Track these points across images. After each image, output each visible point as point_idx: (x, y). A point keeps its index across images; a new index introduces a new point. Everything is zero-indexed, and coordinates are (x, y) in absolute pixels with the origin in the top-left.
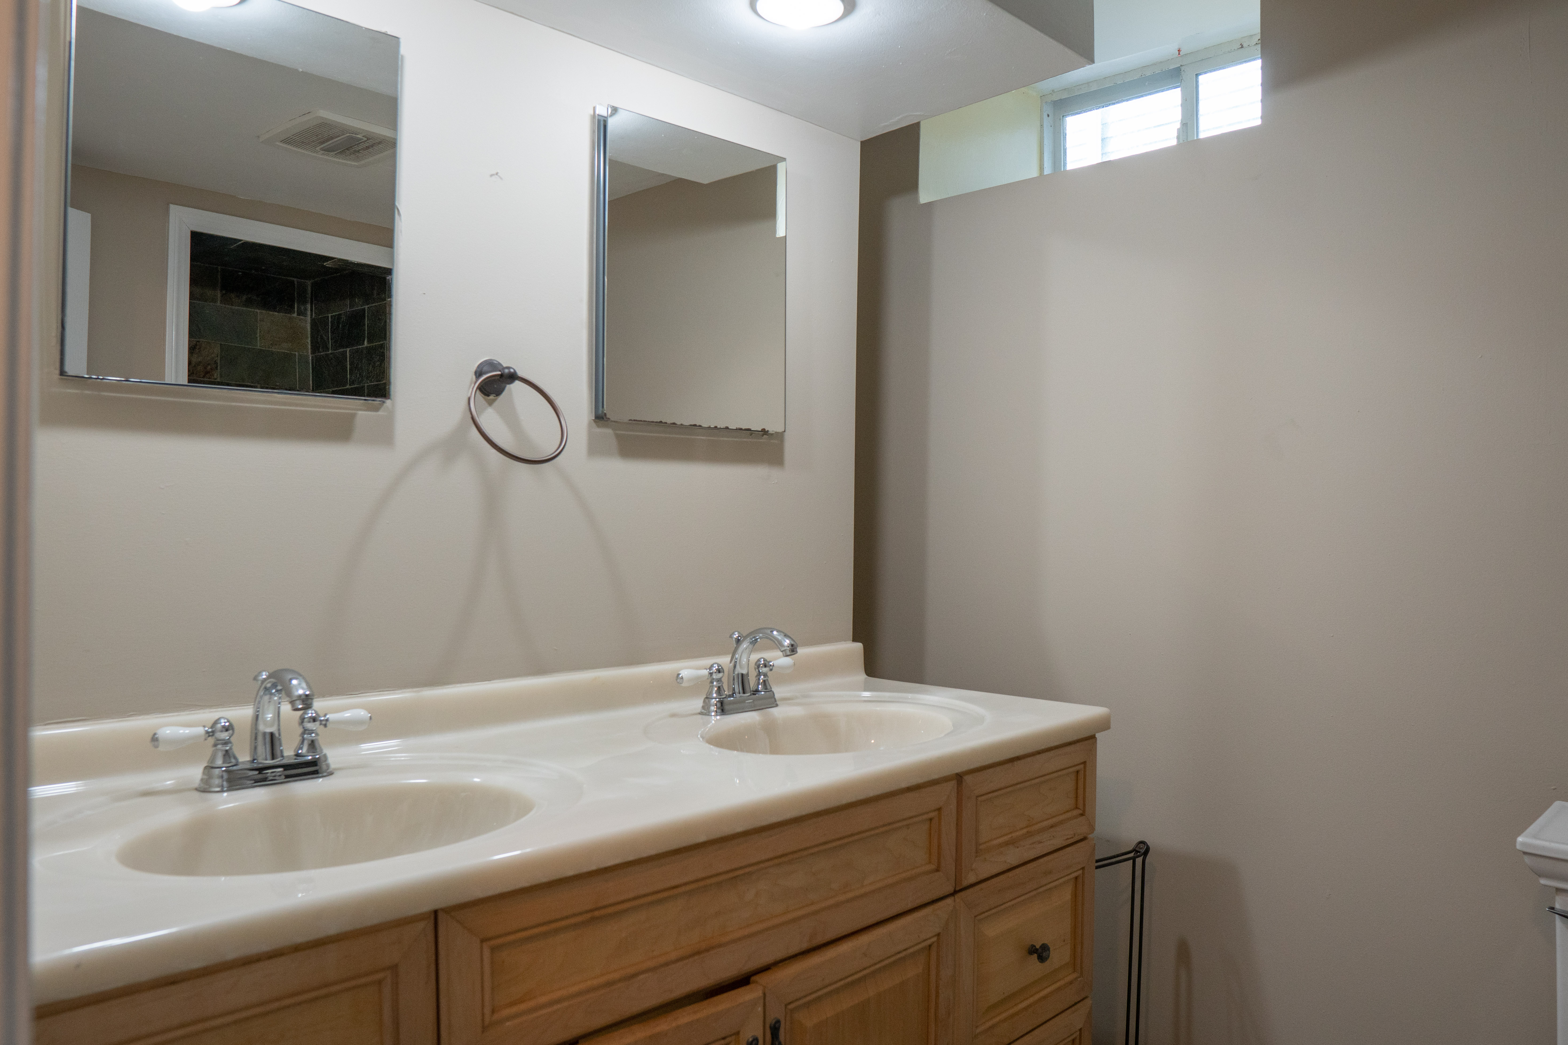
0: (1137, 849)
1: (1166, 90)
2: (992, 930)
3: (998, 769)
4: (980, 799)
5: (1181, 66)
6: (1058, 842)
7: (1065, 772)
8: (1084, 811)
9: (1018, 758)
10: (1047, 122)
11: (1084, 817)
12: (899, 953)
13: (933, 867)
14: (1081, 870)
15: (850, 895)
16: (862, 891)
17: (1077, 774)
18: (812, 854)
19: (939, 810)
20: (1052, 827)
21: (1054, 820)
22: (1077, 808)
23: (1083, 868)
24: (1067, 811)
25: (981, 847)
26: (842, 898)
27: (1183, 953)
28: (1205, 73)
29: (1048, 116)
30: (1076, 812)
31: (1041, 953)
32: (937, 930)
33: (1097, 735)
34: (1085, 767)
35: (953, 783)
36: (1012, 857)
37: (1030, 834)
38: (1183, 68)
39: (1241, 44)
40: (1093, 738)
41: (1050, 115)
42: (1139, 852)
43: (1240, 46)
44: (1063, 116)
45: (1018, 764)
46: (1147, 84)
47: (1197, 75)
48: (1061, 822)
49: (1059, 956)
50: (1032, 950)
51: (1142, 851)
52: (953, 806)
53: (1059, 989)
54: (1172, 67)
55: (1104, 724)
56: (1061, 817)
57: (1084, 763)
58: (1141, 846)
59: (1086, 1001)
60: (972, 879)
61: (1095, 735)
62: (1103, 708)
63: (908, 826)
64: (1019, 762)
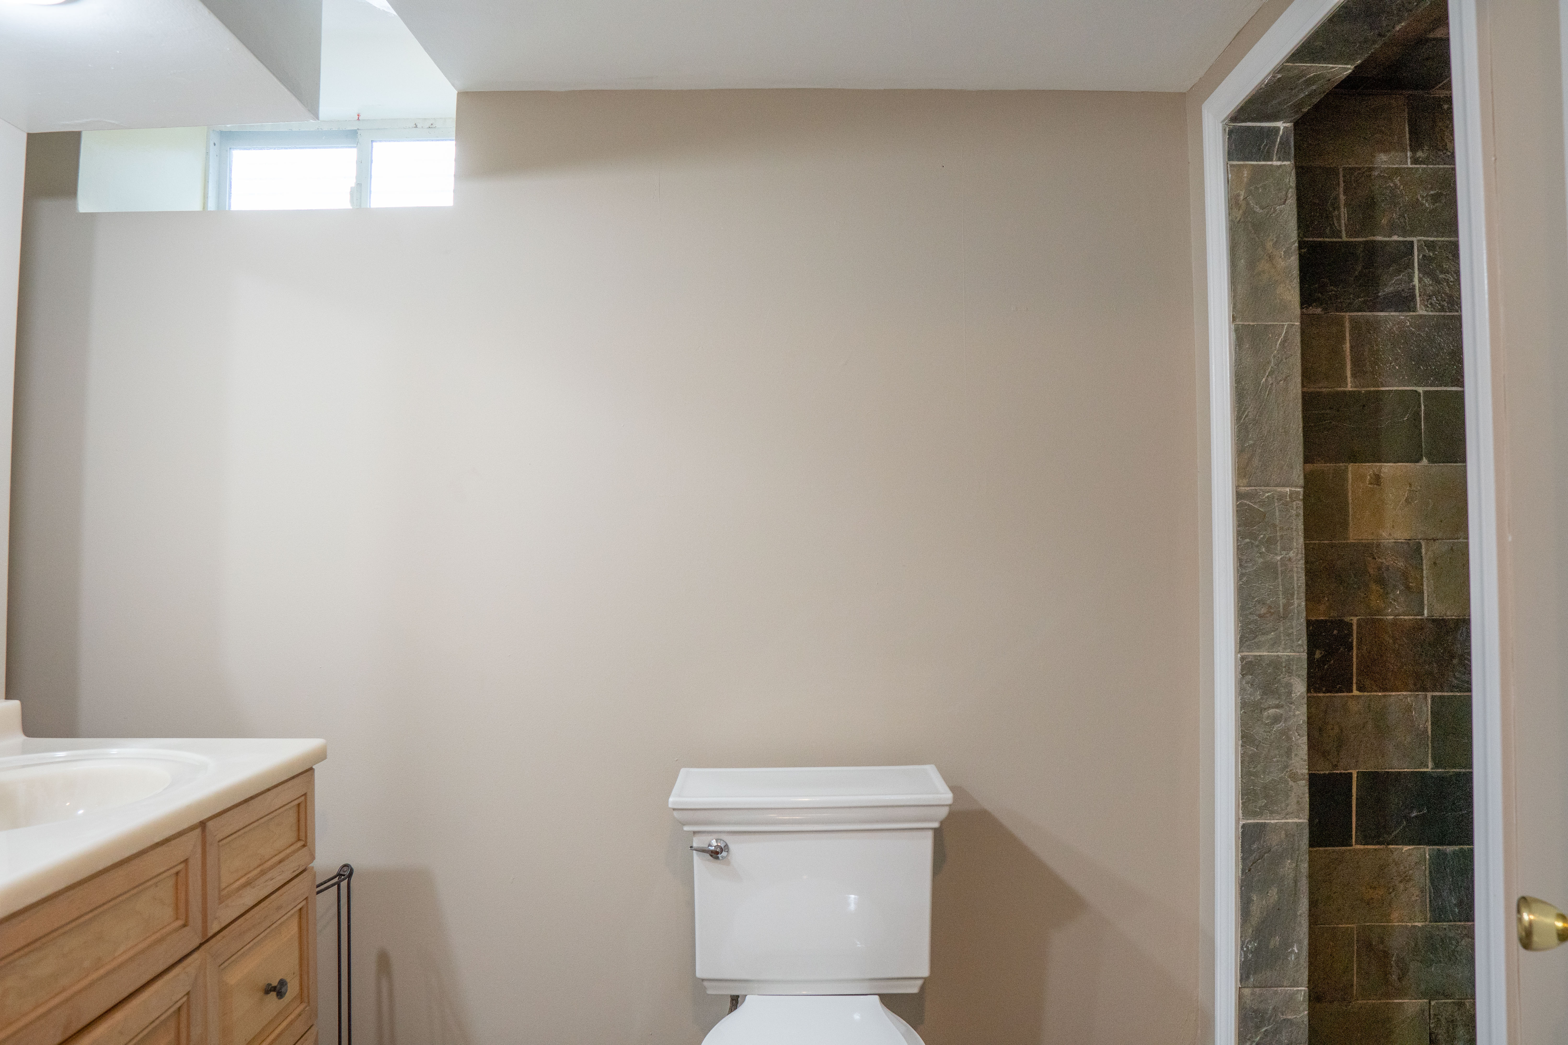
0: (342, 873)
1: (340, 148)
2: (235, 976)
3: (236, 810)
4: (221, 843)
5: (358, 129)
6: (288, 875)
7: (287, 807)
8: (306, 842)
9: (252, 798)
10: (213, 151)
11: (307, 847)
12: (153, 1022)
13: (180, 923)
14: (305, 901)
15: (102, 971)
16: (115, 963)
17: (299, 807)
18: (65, 933)
19: (186, 861)
20: (280, 862)
21: (282, 855)
22: (299, 840)
23: (306, 898)
24: (292, 845)
25: (223, 893)
26: (94, 976)
27: (384, 963)
28: (380, 141)
29: (215, 144)
30: (300, 844)
31: (278, 989)
32: (188, 988)
33: (314, 767)
34: (306, 799)
35: (198, 831)
36: (249, 897)
37: (263, 873)
38: (359, 132)
39: (415, 124)
40: (311, 769)
41: (216, 144)
42: (344, 875)
43: (415, 126)
44: (230, 148)
45: (252, 803)
46: (324, 138)
47: (372, 141)
48: (287, 857)
49: (292, 989)
50: (269, 989)
51: (347, 873)
52: (199, 855)
53: (291, 1023)
54: (349, 128)
55: (321, 756)
56: (288, 851)
57: (305, 794)
58: (345, 869)
59: (313, 1028)
60: (215, 927)
61: (312, 767)
62: (320, 739)
63: (156, 885)
64: (253, 801)
